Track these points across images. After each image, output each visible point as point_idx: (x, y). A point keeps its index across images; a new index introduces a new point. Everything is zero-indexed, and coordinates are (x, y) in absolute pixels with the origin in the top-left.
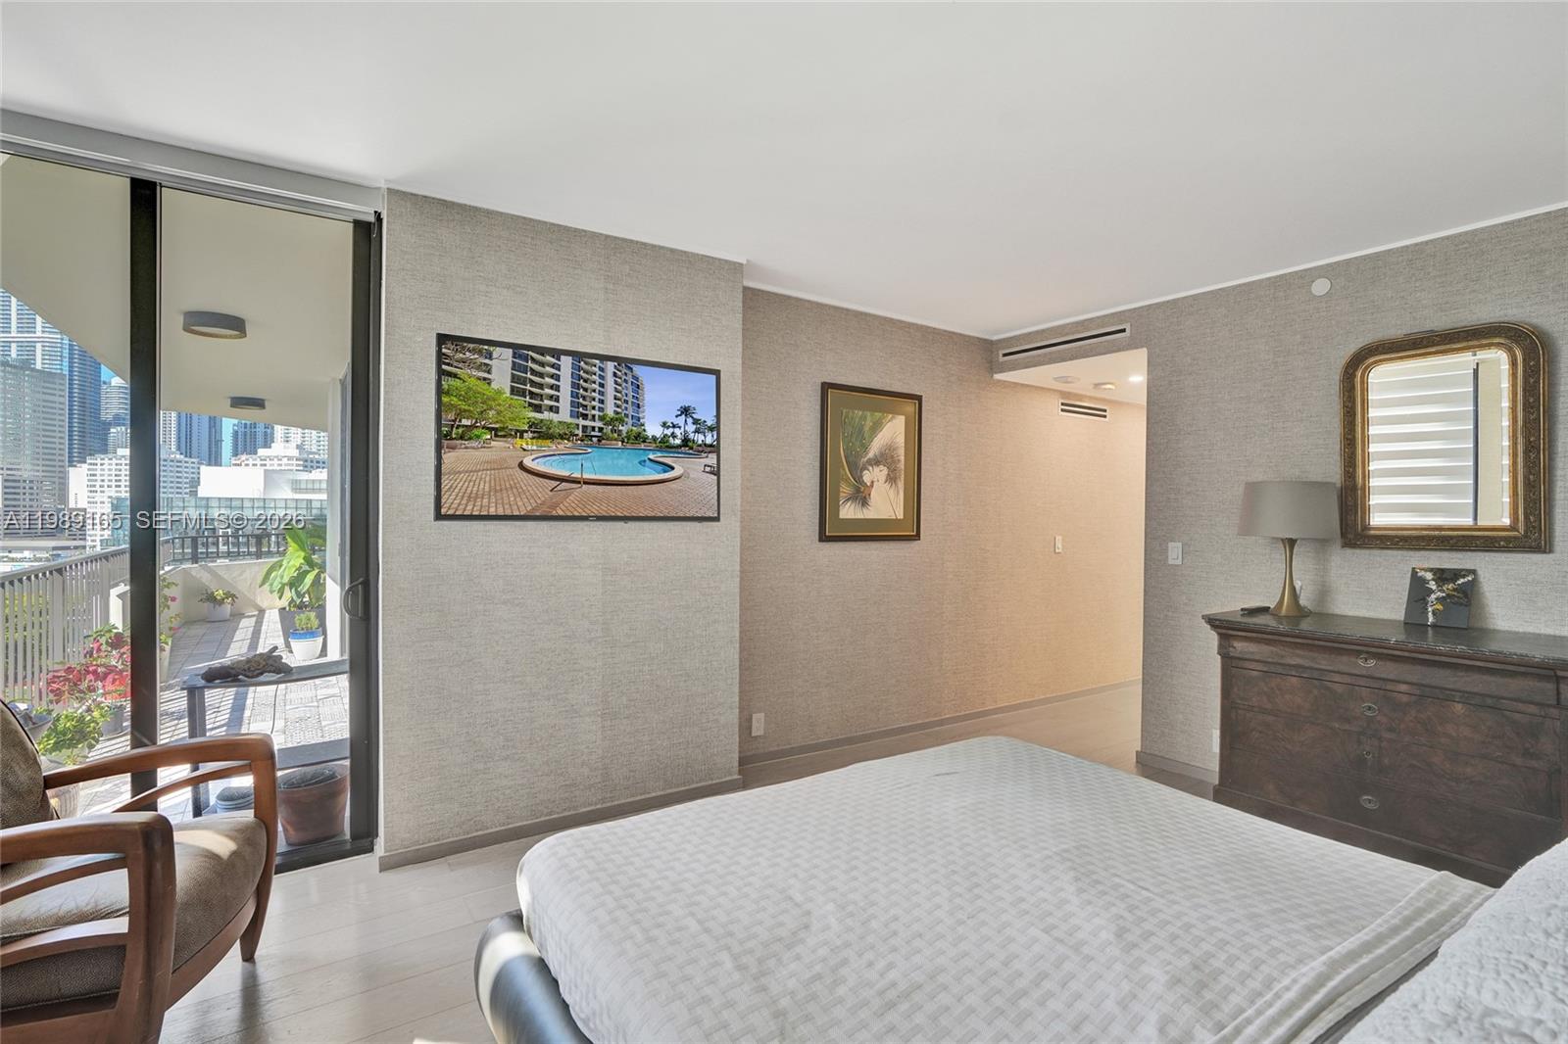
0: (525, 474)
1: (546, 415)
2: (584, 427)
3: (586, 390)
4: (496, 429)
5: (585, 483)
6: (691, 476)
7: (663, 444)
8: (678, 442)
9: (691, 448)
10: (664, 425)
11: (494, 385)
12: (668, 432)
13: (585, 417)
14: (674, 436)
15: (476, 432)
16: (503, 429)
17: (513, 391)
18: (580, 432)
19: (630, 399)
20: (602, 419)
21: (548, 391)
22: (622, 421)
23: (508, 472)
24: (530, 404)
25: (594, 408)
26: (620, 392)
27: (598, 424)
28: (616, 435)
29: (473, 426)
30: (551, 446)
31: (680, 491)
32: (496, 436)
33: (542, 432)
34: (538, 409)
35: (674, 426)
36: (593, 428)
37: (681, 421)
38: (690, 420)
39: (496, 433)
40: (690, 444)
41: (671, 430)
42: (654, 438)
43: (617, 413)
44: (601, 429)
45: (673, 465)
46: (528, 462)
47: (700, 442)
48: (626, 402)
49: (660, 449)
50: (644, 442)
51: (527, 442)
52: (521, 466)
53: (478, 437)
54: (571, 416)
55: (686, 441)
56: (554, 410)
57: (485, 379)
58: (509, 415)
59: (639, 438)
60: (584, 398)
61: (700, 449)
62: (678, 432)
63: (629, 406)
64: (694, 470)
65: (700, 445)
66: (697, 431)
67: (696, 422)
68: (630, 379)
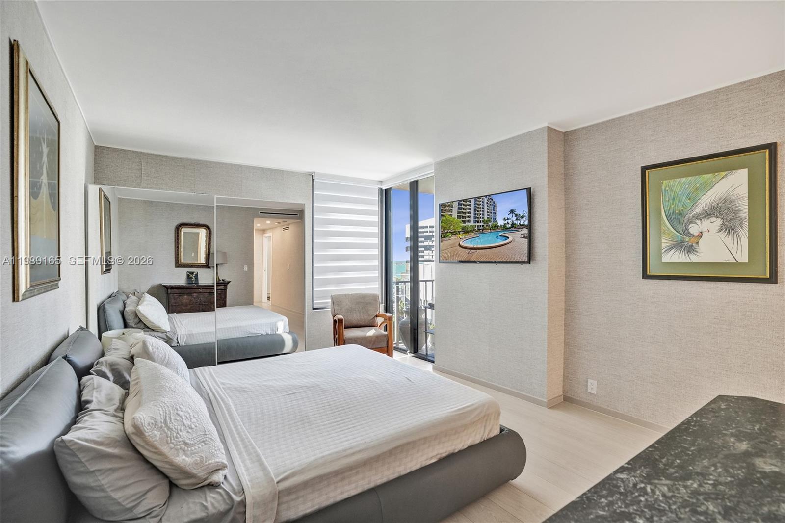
0: (460, 248)
1: (467, 224)
2: (478, 226)
3: (478, 211)
4: (453, 232)
5: (479, 249)
6: (516, 240)
7: (505, 228)
8: (510, 226)
9: (515, 228)
10: (505, 219)
11: (453, 217)
12: (506, 222)
13: (478, 222)
14: (508, 223)
15: (448, 234)
16: (455, 232)
17: (459, 217)
18: (476, 228)
19: (492, 211)
20: (483, 221)
21: (467, 215)
22: (490, 221)
23: (456, 248)
24: (462, 221)
25: (481, 218)
26: (489, 209)
27: (482, 224)
28: (488, 227)
29: (447, 232)
30: (468, 236)
31: (512, 248)
32: (453, 235)
33: (466, 231)
34: (464, 222)
35: (508, 219)
36: (481, 226)
37: (510, 216)
38: (514, 215)
39: (454, 233)
40: (514, 226)
41: (507, 221)
42: (501, 226)
43: (488, 218)
44: (483, 226)
45: (509, 236)
46: (462, 244)
47: (518, 224)
48: (491, 213)
49: (503, 230)
50: (498, 228)
51: (461, 236)
52: (460, 245)
53: (448, 236)
54: (474, 223)
55: (513, 225)
56: (469, 221)
57: (451, 215)
58: (456, 226)
59: (496, 227)
60: (478, 214)
61: (519, 227)
62: (509, 221)
63: (492, 214)
64: (517, 237)
65: (518, 226)
66: (517, 219)
67: (516, 215)
68: (492, 203)
